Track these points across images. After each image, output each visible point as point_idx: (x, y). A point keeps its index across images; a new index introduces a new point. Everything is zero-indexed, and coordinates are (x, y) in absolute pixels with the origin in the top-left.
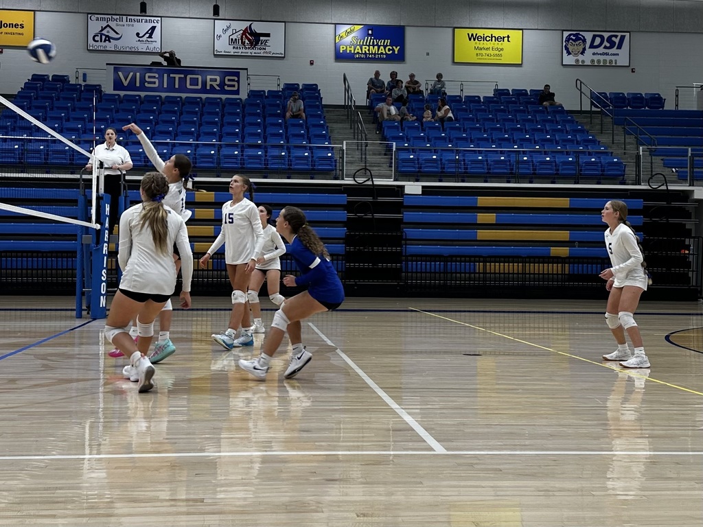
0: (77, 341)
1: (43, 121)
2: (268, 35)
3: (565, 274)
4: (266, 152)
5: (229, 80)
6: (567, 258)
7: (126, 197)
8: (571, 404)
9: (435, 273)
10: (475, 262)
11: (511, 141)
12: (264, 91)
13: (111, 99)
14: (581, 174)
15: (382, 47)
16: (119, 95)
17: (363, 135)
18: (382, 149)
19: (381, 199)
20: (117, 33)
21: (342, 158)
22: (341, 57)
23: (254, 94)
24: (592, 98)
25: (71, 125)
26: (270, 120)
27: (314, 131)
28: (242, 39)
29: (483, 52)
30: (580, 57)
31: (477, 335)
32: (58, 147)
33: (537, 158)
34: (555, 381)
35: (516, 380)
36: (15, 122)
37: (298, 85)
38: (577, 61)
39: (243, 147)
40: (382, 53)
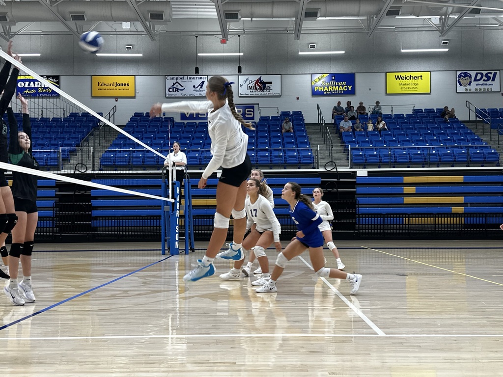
0: (163, 268)
1: (141, 140)
2: (271, 83)
3: (461, 224)
4: (271, 153)
5: (248, 111)
6: (463, 214)
7: (188, 183)
8: (467, 305)
9: (377, 225)
10: (403, 217)
11: (424, 141)
12: (269, 117)
13: (179, 125)
14: (470, 161)
15: (341, 87)
16: (184, 123)
17: (330, 141)
18: (342, 149)
19: (342, 180)
20: (182, 86)
21: (317, 155)
22: (315, 94)
23: (263, 119)
24: (476, 112)
25: (157, 141)
26: (273, 134)
27: (299, 140)
28: (255, 86)
29: (405, 86)
30: (468, 87)
31: (405, 263)
32: (150, 155)
33: (442, 151)
34: (456, 291)
35: (431, 291)
36: (126, 141)
37: (289, 112)
38: (466, 89)
39: (257, 151)
40: (341, 90)
